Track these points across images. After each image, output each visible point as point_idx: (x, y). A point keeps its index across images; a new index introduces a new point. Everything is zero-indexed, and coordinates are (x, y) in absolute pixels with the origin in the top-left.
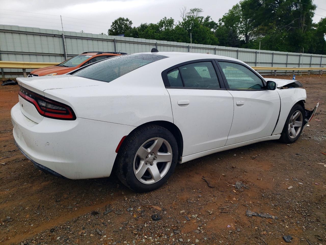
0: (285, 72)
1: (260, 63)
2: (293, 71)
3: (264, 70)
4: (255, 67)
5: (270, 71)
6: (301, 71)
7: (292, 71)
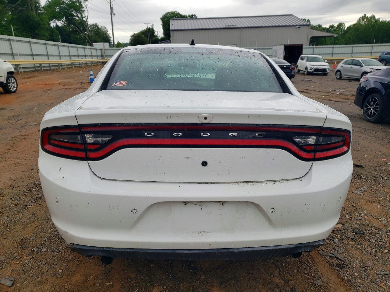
0: (49, 66)
1: (21, 55)
2: (59, 64)
3: (25, 65)
4: (14, 60)
5: (33, 66)
6: (64, 64)
7: (57, 65)
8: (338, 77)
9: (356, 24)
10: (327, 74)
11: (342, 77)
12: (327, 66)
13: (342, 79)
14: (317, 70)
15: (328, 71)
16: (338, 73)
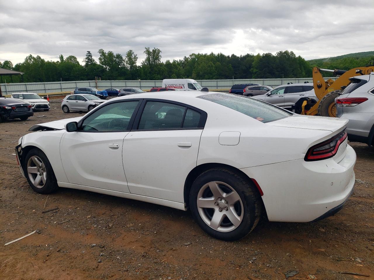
8: (66, 111)
9: (25, 63)
10: (48, 109)
11: (69, 111)
12: (47, 102)
13: (71, 113)
14: (39, 106)
15: (49, 107)
16: (65, 108)
